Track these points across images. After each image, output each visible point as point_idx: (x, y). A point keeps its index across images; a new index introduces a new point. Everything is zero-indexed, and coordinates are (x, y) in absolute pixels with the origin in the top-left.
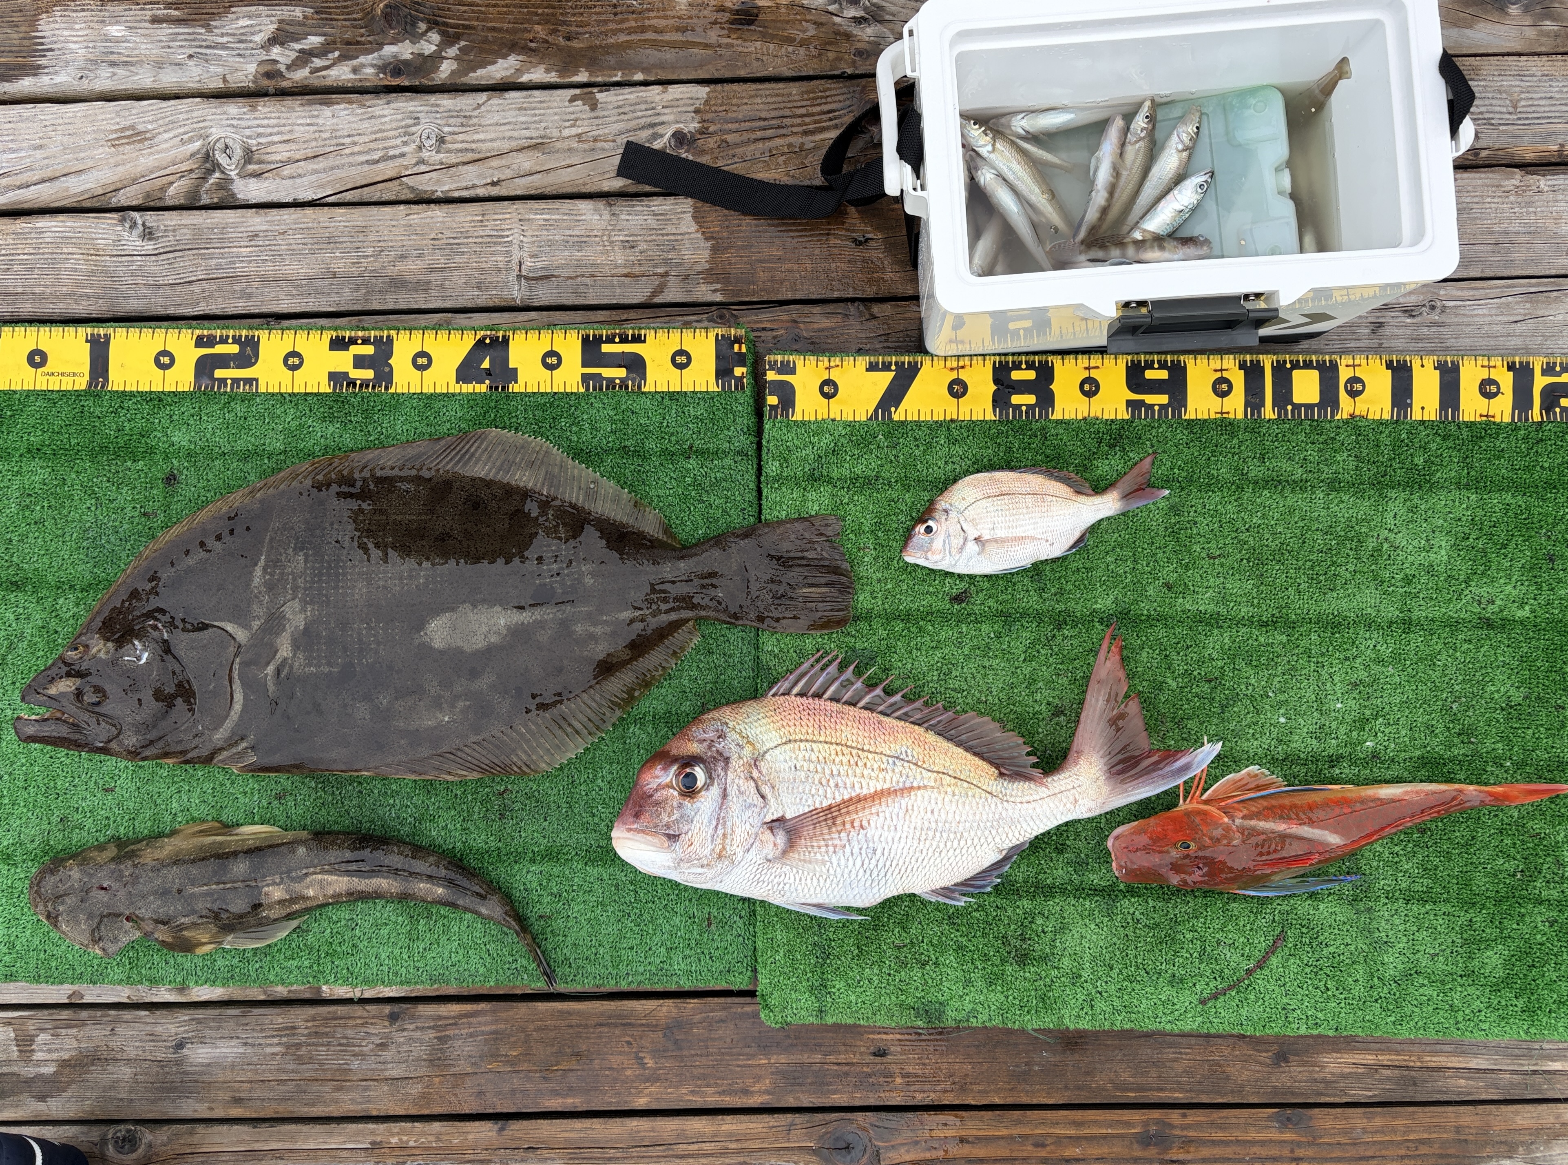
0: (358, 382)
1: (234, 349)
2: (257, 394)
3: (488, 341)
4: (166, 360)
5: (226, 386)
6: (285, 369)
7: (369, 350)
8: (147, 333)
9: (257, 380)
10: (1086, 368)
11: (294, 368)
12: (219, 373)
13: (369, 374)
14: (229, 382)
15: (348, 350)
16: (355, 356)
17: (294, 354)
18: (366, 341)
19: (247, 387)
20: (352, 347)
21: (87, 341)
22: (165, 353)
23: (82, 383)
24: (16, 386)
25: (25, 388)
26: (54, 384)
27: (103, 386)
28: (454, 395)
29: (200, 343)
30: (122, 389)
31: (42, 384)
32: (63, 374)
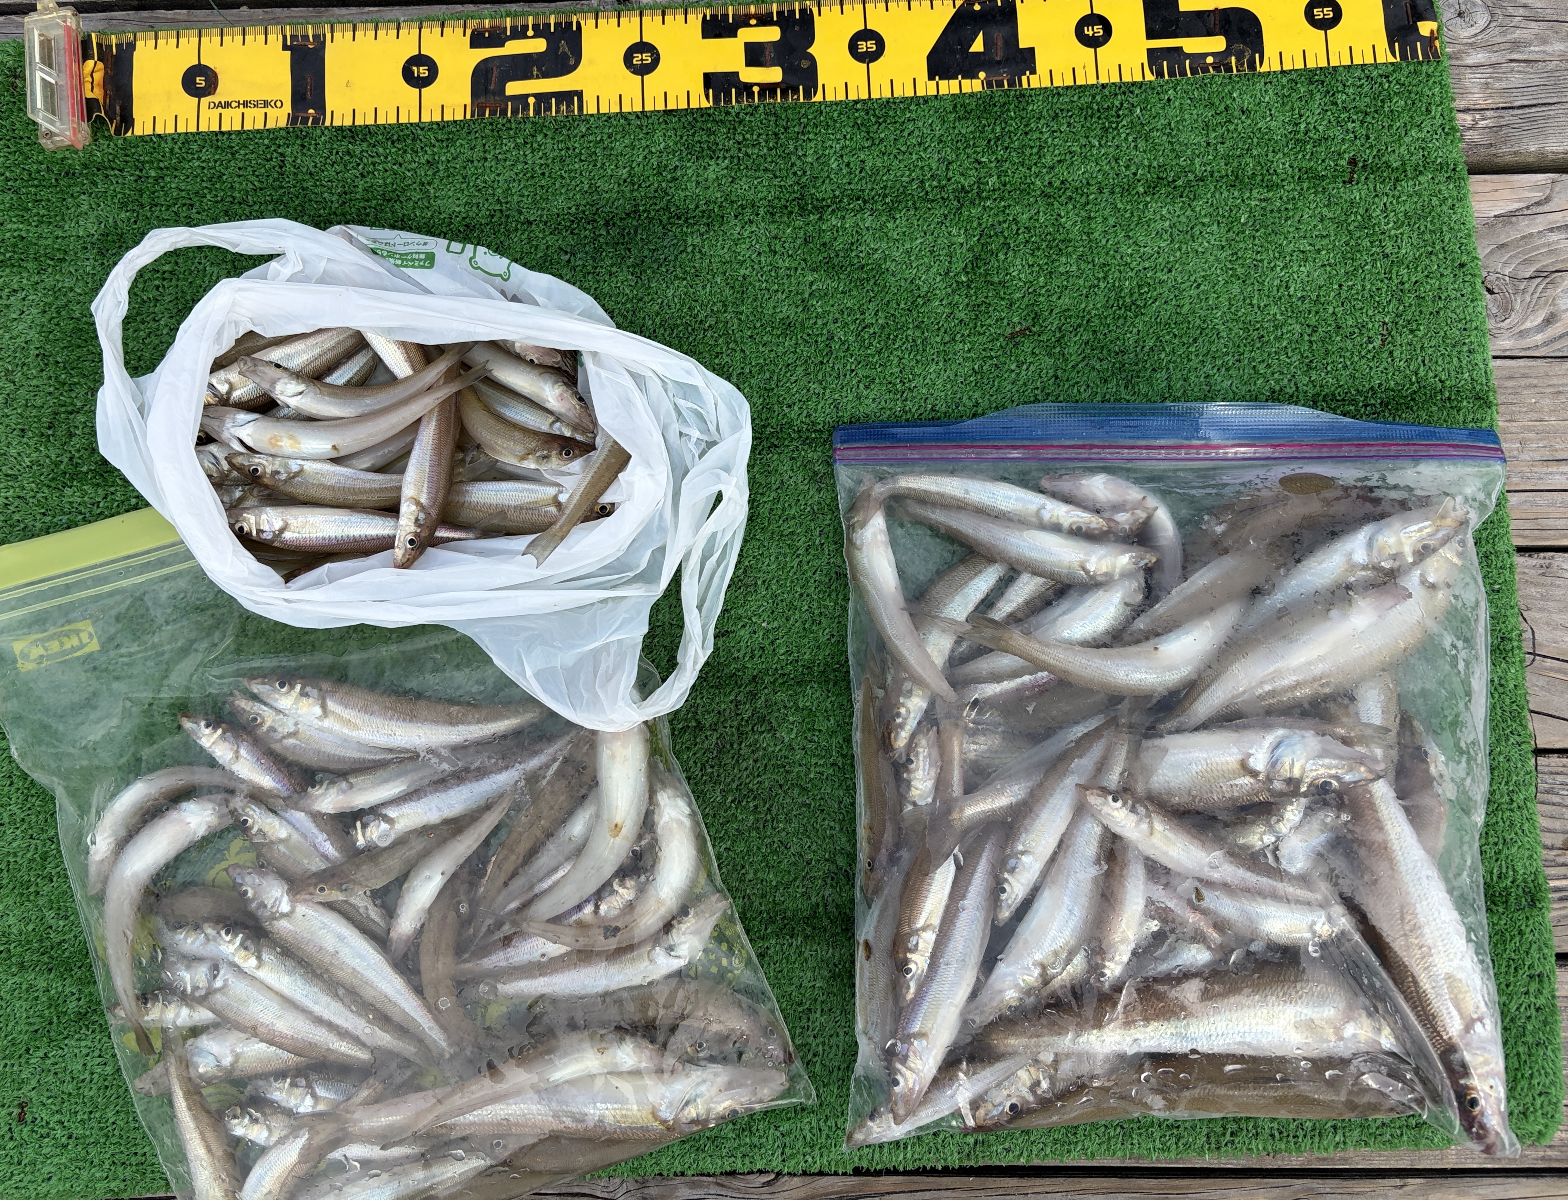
0: (756, 89)
1: (539, 45)
2: (584, 118)
3: (977, 7)
4: (423, 71)
5: (526, 106)
6: (627, 73)
7: (772, 34)
8: (388, 30)
9: (579, 94)
11: (643, 70)
12: (513, 88)
13: (774, 74)
14: (531, 100)
15: (735, 36)
16: (746, 44)
17: (642, 47)
18: (764, 21)
19: (564, 107)
20: (741, 32)
21: (285, 47)
22: (420, 59)
23: (279, 117)
24: (166, 127)
25: (181, 129)
26: (232, 121)
27: (316, 121)
28: (926, 100)
29: (478, 40)
30: (348, 122)
31: (210, 122)
32: (246, 104)
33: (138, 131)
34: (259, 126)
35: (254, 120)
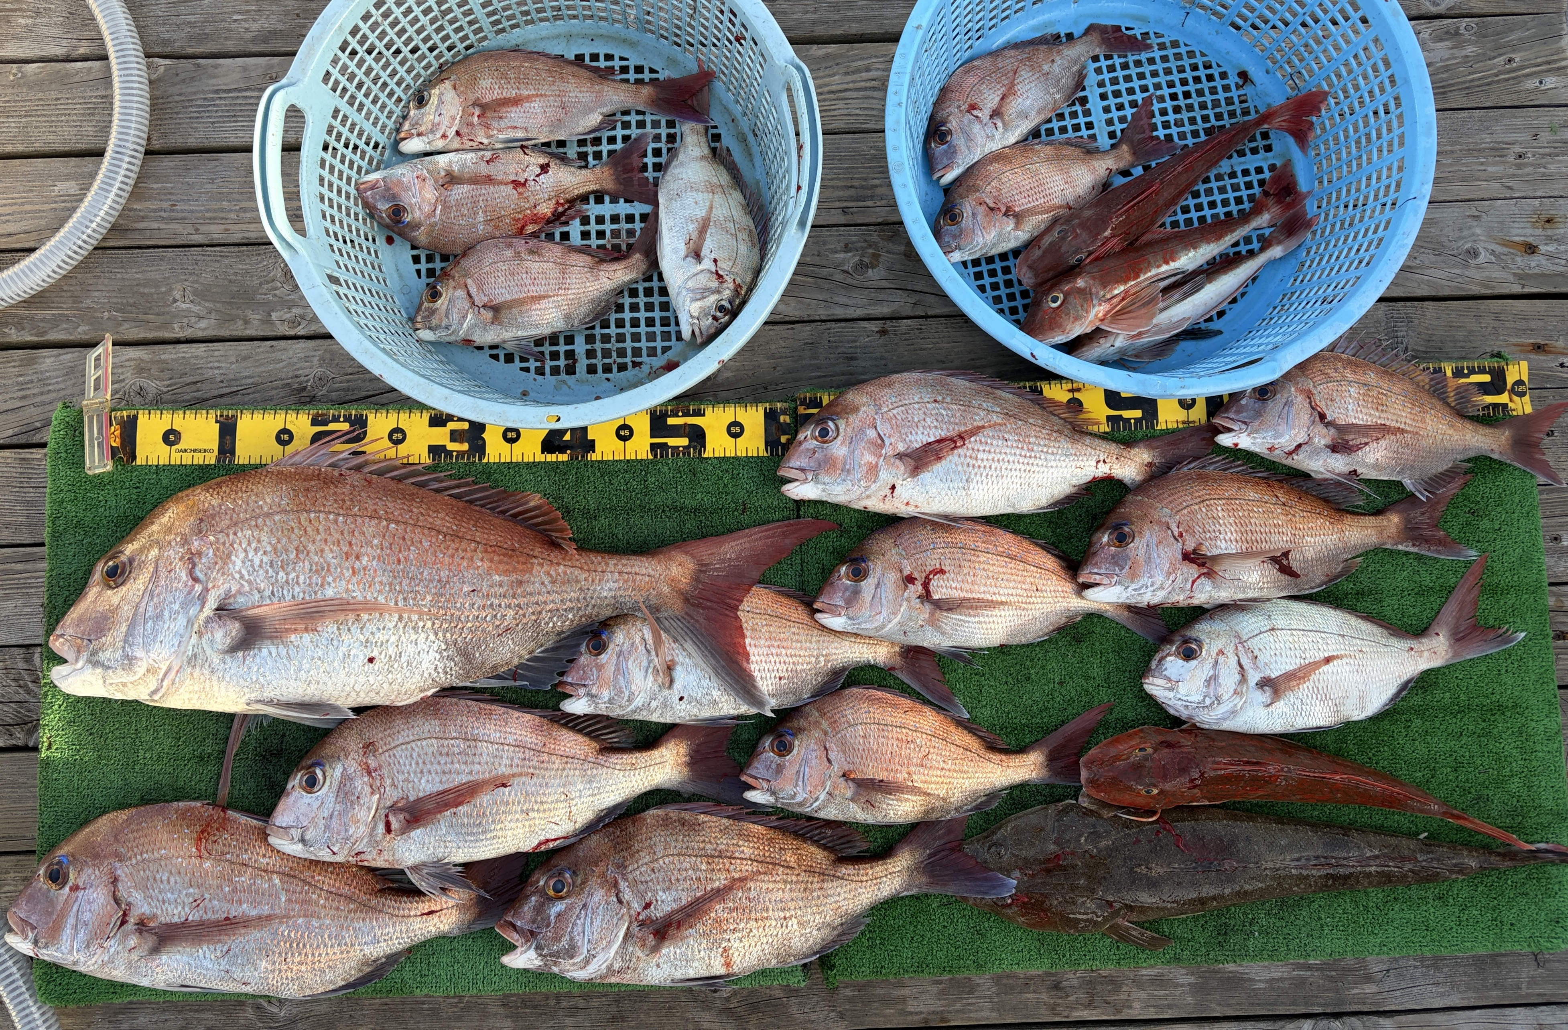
0: (455, 453)
1: (346, 426)
4: (286, 437)
6: (390, 443)
8: (269, 416)
10: (1069, 391)
11: (398, 442)
13: (465, 447)
15: (445, 426)
16: (450, 431)
17: (397, 430)
20: (449, 424)
21: (216, 421)
22: (285, 431)
23: (211, 459)
24: (153, 461)
25: (161, 463)
26: (187, 459)
27: (230, 461)
28: (539, 463)
29: (314, 423)
30: (246, 462)
31: (176, 459)
32: (195, 451)
33: (138, 463)
34: (201, 463)
35: (199, 459)
